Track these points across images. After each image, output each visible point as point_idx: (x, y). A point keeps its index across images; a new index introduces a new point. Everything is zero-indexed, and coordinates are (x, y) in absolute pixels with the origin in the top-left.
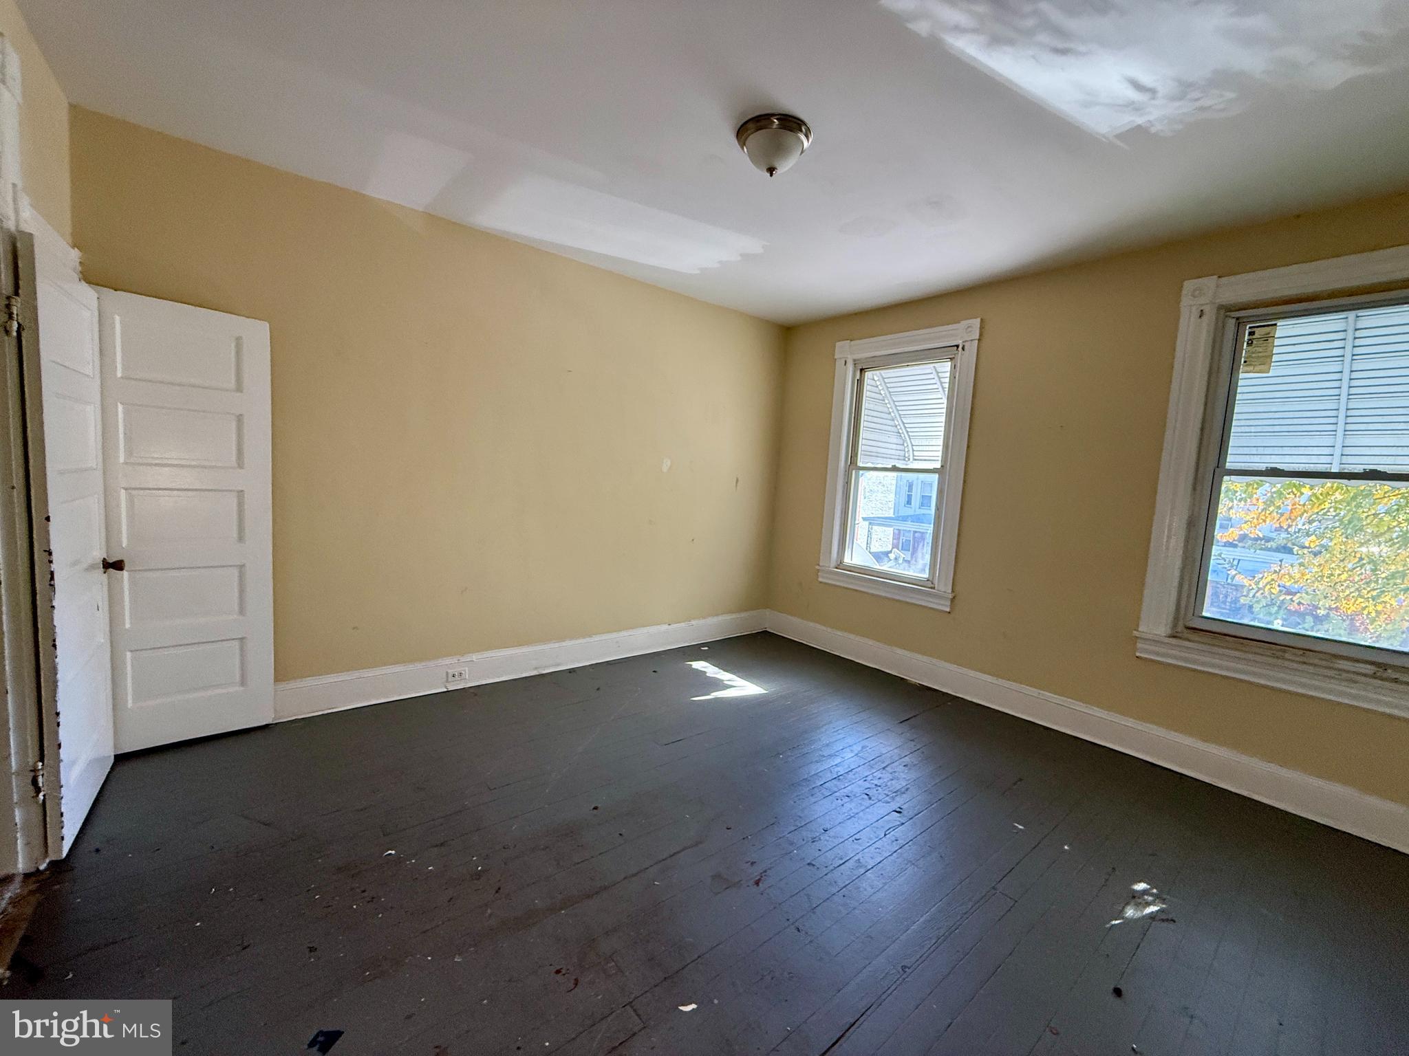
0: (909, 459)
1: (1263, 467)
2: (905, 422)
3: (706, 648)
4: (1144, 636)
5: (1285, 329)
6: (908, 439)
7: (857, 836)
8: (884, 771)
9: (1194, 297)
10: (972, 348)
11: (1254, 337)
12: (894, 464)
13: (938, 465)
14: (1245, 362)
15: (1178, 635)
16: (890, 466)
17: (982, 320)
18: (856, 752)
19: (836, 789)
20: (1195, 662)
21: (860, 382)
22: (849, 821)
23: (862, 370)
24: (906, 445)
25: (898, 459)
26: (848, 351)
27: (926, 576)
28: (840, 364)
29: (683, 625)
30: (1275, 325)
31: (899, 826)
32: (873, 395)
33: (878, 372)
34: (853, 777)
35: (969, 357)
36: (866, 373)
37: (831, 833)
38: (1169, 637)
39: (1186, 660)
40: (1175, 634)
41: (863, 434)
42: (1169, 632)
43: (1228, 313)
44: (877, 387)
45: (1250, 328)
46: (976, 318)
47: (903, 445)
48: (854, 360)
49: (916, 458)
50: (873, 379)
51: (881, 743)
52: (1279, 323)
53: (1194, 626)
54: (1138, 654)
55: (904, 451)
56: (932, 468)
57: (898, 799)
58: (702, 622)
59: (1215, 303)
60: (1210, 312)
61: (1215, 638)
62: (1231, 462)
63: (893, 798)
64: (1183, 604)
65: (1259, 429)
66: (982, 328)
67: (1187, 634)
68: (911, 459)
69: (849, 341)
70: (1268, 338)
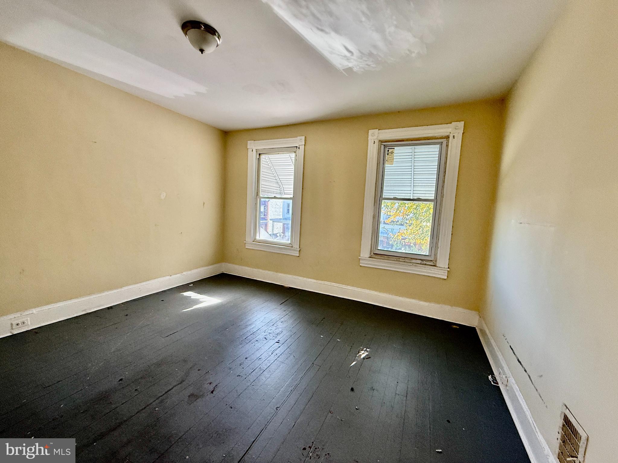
0: (282, 194)
1: (392, 197)
2: (280, 178)
3: (192, 285)
4: (363, 258)
5: (397, 150)
6: (281, 185)
7: (260, 358)
8: (273, 326)
9: (372, 136)
10: (302, 148)
11: (389, 152)
12: (274, 196)
13: (292, 196)
14: (387, 161)
15: (372, 257)
16: (273, 197)
17: (305, 137)
18: (261, 321)
19: (251, 339)
20: (376, 265)
21: (259, 159)
22: (257, 352)
23: (260, 154)
24: (281, 188)
25: (277, 194)
26: (253, 146)
27: (289, 242)
28: (250, 151)
29: (178, 275)
30: (394, 148)
31: (278, 348)
32: (266, 166)
33: (267, 156)
34: (260, 332)
35: (301, 152)
36: (262, 156)
37: (248, 359)
38: (369, 258)
39: (374, 265)
40: (371, 256)
41: (261, 182)
42: (369, 256)
43: (382, 143)
44: (267, 162)
45: (388, 149)
46: (303, 136)
47: (280, 188)
48: (256, 150)
49: (285, 193)
50: (266, 159)
51: (272, 315)
52: (395, 148)
53: (376, 253)
54: (360, 265)
55: (280, 190)
56: (290, 197)
57: (278, 337)
58: (189, 272)
59: (378, 139)
60: (377, 142)
61: (382, 256)
62: (385, 195)
63: (276, 337)
64: (373, 246)
65: (392, 184)
66: (305, 140)
67: (374, 256)
68: (283, 194)
69: (253, 141)
70: (392, 153)
